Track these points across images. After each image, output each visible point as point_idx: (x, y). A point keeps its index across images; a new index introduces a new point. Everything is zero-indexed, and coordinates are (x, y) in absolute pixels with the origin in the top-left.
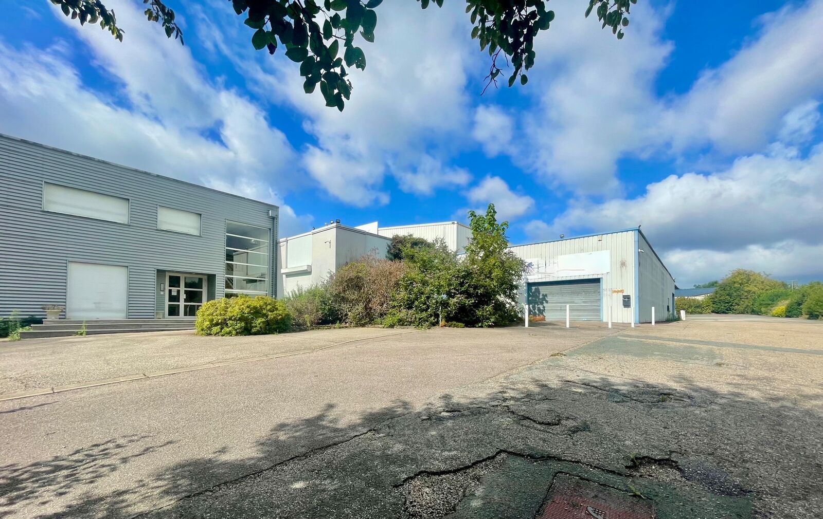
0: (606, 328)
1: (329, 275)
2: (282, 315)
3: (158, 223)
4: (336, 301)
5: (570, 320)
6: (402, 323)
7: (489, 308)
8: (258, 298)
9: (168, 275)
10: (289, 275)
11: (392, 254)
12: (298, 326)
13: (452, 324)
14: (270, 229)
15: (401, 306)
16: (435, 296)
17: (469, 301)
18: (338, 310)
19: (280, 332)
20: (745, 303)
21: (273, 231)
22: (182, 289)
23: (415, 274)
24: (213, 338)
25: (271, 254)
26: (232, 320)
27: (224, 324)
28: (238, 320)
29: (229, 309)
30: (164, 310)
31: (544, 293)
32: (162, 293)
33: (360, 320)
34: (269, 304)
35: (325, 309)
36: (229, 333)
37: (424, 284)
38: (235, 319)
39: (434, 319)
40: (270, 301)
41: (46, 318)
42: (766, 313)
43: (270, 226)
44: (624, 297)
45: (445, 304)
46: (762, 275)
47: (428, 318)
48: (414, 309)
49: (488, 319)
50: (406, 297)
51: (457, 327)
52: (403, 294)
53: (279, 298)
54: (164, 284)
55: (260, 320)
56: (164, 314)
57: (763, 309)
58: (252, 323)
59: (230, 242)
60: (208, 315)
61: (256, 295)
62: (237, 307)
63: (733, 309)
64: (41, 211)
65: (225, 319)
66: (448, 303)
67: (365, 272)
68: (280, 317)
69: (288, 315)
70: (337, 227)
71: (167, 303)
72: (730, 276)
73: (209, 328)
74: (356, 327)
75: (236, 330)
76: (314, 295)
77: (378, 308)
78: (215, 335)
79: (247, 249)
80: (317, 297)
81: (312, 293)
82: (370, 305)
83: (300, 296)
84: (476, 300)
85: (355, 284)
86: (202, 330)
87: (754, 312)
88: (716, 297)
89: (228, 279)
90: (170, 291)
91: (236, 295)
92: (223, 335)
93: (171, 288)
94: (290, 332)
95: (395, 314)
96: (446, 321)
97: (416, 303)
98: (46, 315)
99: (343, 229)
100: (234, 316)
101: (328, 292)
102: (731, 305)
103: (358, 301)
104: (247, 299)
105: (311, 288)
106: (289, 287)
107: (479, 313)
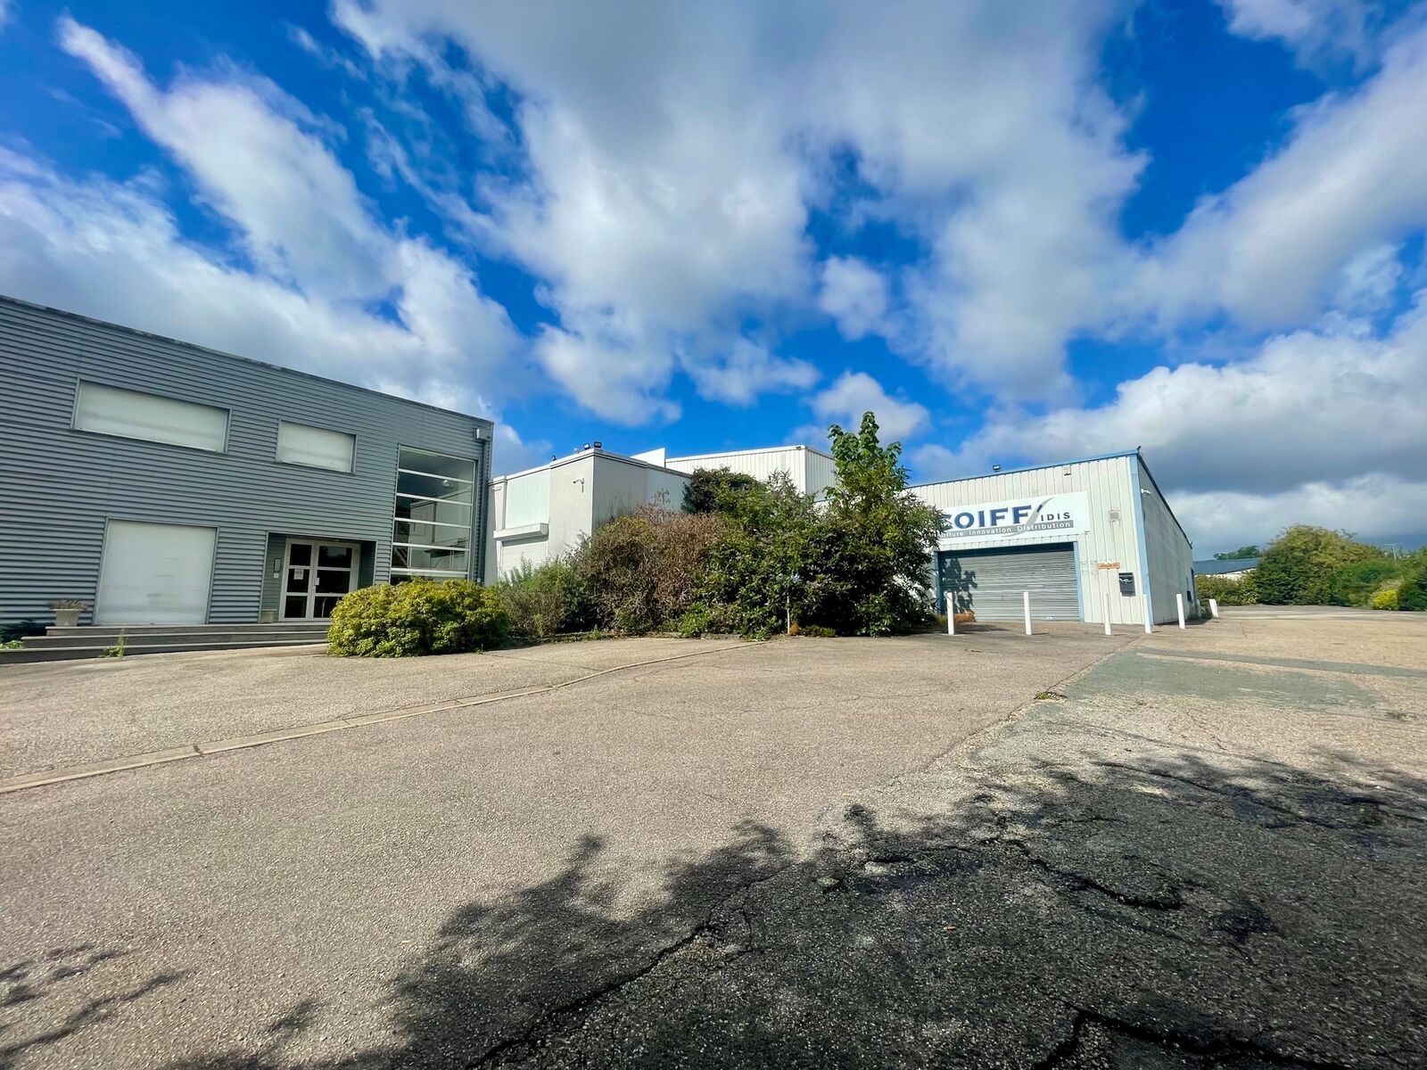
0: (1103, 636)
1: (580, 541)
2: (491, 616)
3: (278, 451)
4: (591, 588)
5: (1031, 620)
6: (715, 628)
7: (879, 598)
8: (447, 584)
9: (289, 543)
10: (507, 541)
11: (692, 502)
12: (521, 635)
13: (812, 630)
14: (477, 461)
15: (712, 596)
16: (780, 576)
17: (842, 587)
18: (596, 605)
19: (487, 649)
20: (1315, 586)
21: (482, 464)
22: (314, 567)
23: (738, 537)
24: (360, 661)
25: (477, 505)
26: (397, 626)
27: (380, 634)
28: (408, 626)
29: (392, 606)
30: (278, 607)
31: (970, 570)
32: (276, 576)
33: (637, 622)
34: (469, 595)
35: (571, 603)
36: (390, 652)
37: (755, 556)
38: (402, 625)
39: (777, 621)
40: (469, 590)
41: (53, 625)
42: (1357, 604)
43: (476, 456)
44: (1122, 576)
45: (797, 593)
46: (1340, 534)
47: (766, 618)
48: (739, 602)
49: (879, 619)
50: (722, 579)
51: (822, 635)
52: (716, 574)
53: (488, 583)
54: (282, 559)
55: (451, 625)
56: (278, 614)
57: (1352, 596)
58: (435, 631)
59: (405, 483)
60: (353, 617)
61: (447, 578)
62: (408, 600)
63: (1296, 596)
64: (69, 431)
65: (384, 625)
66: (803, 591)
67: (645, 534)
68: (488, 619)
69: (502, 615)
70: (595, 455)
71: (284, 593)
72: (1283, 537)
73: (353, 642)
74: (629, 636)
75: (403, 645)
76: (553, 578)
77: (669, 601)
78: (363, 654)
79: (435, 497)
80: (558, 581)
81: (549, 574)
82: (655, 596)
83: (525, 580)
84: (855, 584)
85: (627, 555)
86: (340, 645)
87: (1335, 601)
88: (1263, 575)
89: (398, 550)
90: (292, 572)
91: (406, 579)
92: (377, 656)
93: (292, 567)
94: (505, 648)
95: (701, 611)
96: (800, 625)
97: (743, 590)
98: (54, 618)
99: (607, 457)
100: (400, 618)
101: (578, 572)
102: (1292, 589)
103: (633, 588)
104: (428, 585)
105: (547, 566)
106: (508, 563)
107: (861, 608)
